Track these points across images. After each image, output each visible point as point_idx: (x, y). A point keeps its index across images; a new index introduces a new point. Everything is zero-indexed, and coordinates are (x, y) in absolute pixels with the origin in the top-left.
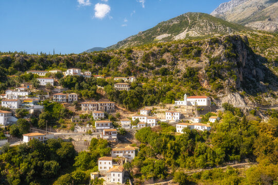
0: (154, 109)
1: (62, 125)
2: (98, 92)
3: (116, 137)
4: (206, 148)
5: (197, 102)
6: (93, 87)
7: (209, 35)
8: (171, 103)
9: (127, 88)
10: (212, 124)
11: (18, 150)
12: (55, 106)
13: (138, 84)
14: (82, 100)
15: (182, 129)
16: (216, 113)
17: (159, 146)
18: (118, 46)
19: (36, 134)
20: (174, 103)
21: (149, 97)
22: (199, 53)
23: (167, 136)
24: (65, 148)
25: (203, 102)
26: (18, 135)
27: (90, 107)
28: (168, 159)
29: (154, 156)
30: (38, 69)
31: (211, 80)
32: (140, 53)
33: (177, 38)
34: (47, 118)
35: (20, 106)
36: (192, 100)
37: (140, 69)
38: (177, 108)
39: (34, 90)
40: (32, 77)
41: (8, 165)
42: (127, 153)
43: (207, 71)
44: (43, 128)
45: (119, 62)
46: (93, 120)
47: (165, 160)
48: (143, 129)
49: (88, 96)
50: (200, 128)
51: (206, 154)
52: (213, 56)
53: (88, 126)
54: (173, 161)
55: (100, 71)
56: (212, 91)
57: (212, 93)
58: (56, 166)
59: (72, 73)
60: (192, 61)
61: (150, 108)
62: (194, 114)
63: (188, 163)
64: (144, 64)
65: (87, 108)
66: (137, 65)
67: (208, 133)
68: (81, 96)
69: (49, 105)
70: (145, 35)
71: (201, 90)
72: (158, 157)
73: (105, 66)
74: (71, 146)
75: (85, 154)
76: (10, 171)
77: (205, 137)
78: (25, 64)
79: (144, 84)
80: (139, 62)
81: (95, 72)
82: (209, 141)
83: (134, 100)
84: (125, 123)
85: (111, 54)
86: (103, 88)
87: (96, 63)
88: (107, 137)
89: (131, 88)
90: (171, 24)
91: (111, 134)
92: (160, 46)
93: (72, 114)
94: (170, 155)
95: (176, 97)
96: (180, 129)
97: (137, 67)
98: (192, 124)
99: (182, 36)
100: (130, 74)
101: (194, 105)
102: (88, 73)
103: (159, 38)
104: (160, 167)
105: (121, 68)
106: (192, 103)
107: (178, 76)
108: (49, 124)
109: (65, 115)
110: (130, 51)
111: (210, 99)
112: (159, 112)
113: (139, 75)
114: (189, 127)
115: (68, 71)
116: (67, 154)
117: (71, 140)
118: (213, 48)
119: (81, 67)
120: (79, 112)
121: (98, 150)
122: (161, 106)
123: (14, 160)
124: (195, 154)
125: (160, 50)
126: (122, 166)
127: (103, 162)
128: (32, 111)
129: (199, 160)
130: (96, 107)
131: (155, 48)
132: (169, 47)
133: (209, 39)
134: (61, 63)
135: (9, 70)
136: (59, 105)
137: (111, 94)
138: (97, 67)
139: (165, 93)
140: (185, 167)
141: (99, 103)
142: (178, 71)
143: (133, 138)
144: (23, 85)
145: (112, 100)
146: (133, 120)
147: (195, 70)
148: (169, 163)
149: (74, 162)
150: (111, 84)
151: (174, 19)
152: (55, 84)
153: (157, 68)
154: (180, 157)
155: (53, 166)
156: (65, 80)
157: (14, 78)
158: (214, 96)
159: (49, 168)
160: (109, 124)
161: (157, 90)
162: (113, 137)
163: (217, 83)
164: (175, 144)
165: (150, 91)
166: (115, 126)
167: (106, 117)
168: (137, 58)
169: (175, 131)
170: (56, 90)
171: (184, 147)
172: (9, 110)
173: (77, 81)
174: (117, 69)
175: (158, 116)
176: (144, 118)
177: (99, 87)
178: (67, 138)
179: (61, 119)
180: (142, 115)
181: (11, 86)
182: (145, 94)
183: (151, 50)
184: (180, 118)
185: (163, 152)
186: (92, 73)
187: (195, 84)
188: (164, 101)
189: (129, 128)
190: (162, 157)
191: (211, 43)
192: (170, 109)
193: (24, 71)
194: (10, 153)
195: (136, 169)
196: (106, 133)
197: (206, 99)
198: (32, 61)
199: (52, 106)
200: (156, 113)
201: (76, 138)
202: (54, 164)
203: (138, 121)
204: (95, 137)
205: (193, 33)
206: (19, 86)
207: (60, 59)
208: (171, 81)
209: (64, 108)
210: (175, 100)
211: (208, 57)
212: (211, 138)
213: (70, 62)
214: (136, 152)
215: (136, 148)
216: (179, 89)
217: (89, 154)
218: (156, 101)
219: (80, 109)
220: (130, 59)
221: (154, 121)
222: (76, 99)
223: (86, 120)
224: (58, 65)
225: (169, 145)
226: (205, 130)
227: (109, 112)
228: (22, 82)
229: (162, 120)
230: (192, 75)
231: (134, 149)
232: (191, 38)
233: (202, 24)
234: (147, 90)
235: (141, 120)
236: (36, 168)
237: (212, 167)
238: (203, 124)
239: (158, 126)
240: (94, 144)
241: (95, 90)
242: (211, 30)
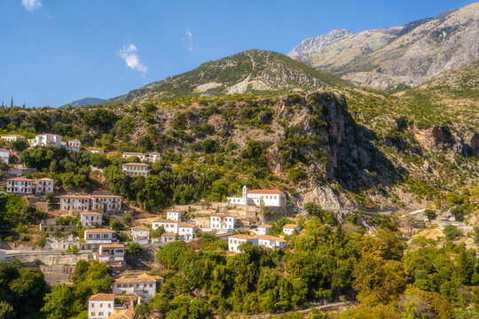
0: (190, 210)
1: (23, 235)
2: (92, 177)
3: (122, 259)
4: (278, 278)
5: (264, 199)
6: (84, 169)
7: (285, 88)
8: (220, 200)
9: (144, 172)
10: (287, 238)
12: (11, 201)
13: (164, 166)
14: (62, 191)
15: (238, 245)
16: (295, 219)
17: (198, 274)
18: (129, 97)
20: (226, 201)
21: (183, 189)
22: (268, 118)
23: (213, 258)
24: (27, 278)
25: (273, 200)
27: (78, 204)
28: (212, 298)
29: (189, 291)
31: (288, 164)
32: (169, 113)
33: (232, 90)
36: (256, 196)
37: (169, 141)
38: (230, 209)
42: (141, 287)
43: (280, 149)
45: (131, 127)
46: (81, 227)
47: (208, 298)
48: (171, 244)
49: (74, 184)
50: (267, 243)
51: (276, 288)
52: (291, 124)
53: (71, 238)
54: (222, 300)
55: (97, 140)
56: (287, 183)
57: (287, 186)
58: (7, 312)
59: (44, 141)
60: (257, 131)
61: (184, 208)
62: (258, 220)
63: (246, 304)
64: (176, 131)
65: (72, 205)
66: (164, 133)
67: (281, 253)
68: (59, 183)
70: (179, 82)
71: (271, 179)
72: (195, 293)
73: (107, 131)
74: (38, 275)
75: (64, 290)
77: (275, 260)
79: (174, 166)
80: (168, 127)
81: (88, 141)
82: (282, 266)
83: (157, 193)
84: (139, 234)
85: (119, 112)
86: (101, 171)
87: (91, 125)
88: (106, 259)
89: (153, 173)
90: (223, 67)
91: (113, 254)
92: (204, 103)
93: (43, 217)
94: (216, 289)
95: (229, 190)
96: (235, 246)
97: (164, 137)
98: (255, 237)
99: (240, 87)
100: (150, 148)
101: (258, 204)
102: (74, 144)
103: (202, 88)
104: (199, 311)
105: (135, 137)
106: (255, 201)
107: (233, 154)
109: (29, 219)
110: (152, 109)
111: (284, 196)
112: (199, 215)
113: (166, 151)
114: (250, 243)
115: (37, 138)
116: (30, 290)
117: (38, 263)
118: (291, 111)
119: (61, 132)
120: (55, 213)
121: (89, 281)
122: (203, 204)
124: (259, 288)
125: (204, 110)
126: (132, 310)
127: (97, 303)
129: (266, 299)
130: (87, 205)
131: (196, 105)
132: (219, 105)
133: (285, 96)
134: (25, 123)
136: (19, 200)
137: (115, 182)
138: (92, 132)
139: (211, 183)
140: (242, 310)
141: (92, 197)
142: (234, 147)
143: (153, 261)
145: (118, 193)
146: (154, 228)
147: (261, 146)
148: (215, 304)
149: (43, 304)
150: (117, 165)
151: (228, 58)
152: (12, 160)
153: (198, 140)
154: (233, 293)
156: (32, 155)
158: (291, 190)
160: (110, 236)
161: (196, 177)
162: (117, 259)
163: (296, 168)
164: (226, 271)
165: (185, 179)
166: (122, 239)
167: (106, 222)
168: (165, 120)
169: (227, 248)
170: (12, 172)
171: (240, 276)
173: (54, 157)
174: (128, 139)
175: (198, 222)
176: (173, 225)
177: (94, 169)
178: (31, 260)
179: (20, 225)
180: (170, 221)
182: (177, 184)
183: (189, 108)
184: (235, 226)
185: (205, 285)
186: (82, 143)
187: (260, 169)
188: (209, 197)
189: (146, 242)
190: (203, 293)
191: (288, 103)
192: (218, 211)
195: (157, 314)
196: (105, 250)
197: (278, 196)
199: (4, 200)
200: (194, 217)
201: (48, 261)
202: (3, 308)
203: (162, 231)
204: (85, 258)
205: (260, 85)
207: (23, 116)
208: (221, 163)
209: (28, 204)
210: (227, 195)
211: (284, 126)
212: (286, 261)
213: (42, 123)
214: (158, 284)
215: (158, 277)
216: (234, 178)
217: (71, 289)
218: (195, 196)
219: (58, 207)
220: (152, 121)
221: (191, 231)
222: (50, 188)
223: (68, 227)
224: (18, 125)
225: (215, 273)
226: (276, 247)
227: (111, 213)
229: (204, 230)
230: (256, 153)
231: (153, 279)
232: (256, 93)
233: (274, 70)
234: (179, 176)
235: (168, 230)
237: (287, 310)
238: (273, 238)
239: (196, 239)
240: (82, 272)
241: (87, 174)
242: (289, 82)
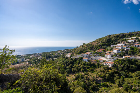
11: (121, 60)
12: (135, 48)
19: (127, 56)
26: (121, 56)
30: (128, 37)
34: (131, 52)
35: (121, 48)
39: (127, 44)
40: (126, 40)
41: (118, 63)
44: (130, 55)
58: (135, 67)
69: (132, 48)
76: (119, 65)
78: (123, 36)
108: (132, 54)
123: (120, 62)
128: (126, 50)
135: (118, 38)
136: (137, 48)
144: (122, 42)
152: (135, 41)
155: (134, 67)
157: (120, 40)
159: (132, 67)
170: (135, 43)
172: (118, 49)
179: (137, 53)
181: (119, 43)
193: (123, 38)
194: (119, 60)
198: (126, 35)
199: (134, 48)
202: (135, 66)
206: (121, 43)
207: (137, 33)
209: (139, 49)
228: (122, 41)
236: (127, 66)
